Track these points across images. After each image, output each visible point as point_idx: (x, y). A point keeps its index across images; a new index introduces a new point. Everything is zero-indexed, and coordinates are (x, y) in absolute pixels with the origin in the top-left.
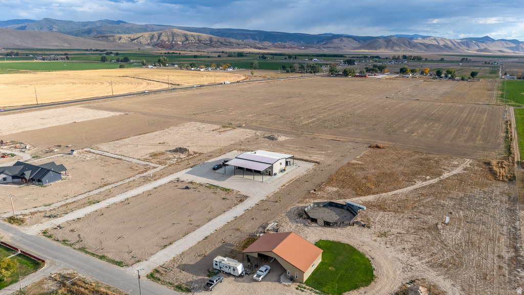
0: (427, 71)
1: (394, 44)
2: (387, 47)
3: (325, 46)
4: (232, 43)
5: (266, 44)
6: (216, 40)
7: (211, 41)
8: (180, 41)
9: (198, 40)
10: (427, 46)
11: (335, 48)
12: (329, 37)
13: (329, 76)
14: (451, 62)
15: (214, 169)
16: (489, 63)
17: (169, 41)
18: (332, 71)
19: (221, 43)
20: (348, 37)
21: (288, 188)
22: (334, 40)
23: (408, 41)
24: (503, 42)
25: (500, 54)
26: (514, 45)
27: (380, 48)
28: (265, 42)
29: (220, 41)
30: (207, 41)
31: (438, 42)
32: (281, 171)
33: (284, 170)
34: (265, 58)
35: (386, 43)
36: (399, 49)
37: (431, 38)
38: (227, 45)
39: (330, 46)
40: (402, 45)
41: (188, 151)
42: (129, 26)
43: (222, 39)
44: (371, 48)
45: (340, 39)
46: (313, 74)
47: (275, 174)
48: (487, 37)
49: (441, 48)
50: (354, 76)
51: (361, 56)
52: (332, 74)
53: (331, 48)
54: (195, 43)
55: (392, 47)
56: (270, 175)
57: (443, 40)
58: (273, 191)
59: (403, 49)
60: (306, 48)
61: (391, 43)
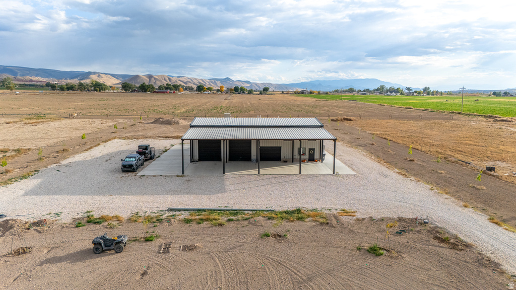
0: (223, 88)
10: (186, 83)
13: (122, 92)
15: (130, 168)
24: (240, 83)
31: (191, 80)
50: (154, 92)
52: (126, 90)
61: (153, 79)
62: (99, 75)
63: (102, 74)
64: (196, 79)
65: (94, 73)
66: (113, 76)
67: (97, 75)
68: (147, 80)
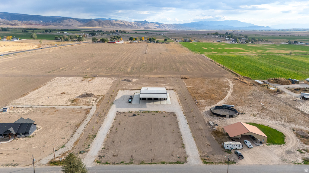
0: (143, 39)
1: (103, 24)
2: (99, 25)
3: (60, 24)
5: (16, 22)
10: (121, 25)
11: (66, 25)
12: (60, 19)
13: (93, 43)
14: (141, 34)
15: (130, 102)
16: (159, 34)
18: (94, 39)
20: (73, 19)
21: (183, 104)
22: (65, 20)
23: (109, 22)
24: (153, 24)
25: (154, 30)
26: (158, 25)
27: (95, 26)
28: (15, 21)
31: (124, 23)
34: (27, 32)
35: (98, 23)
36: (106, 27)
37: (120, 21)
39: (63, 24)
40: (107, 24)
41: (94, 95)
44: (90, 26)
45: (68, 20)
46: (81, 42)
47: (167, 99)
48: (145, 21)
49: (127, 26)
51: (91, 30)
52: (94, 41)
53: (64, 25)
55: (102, 25)
56: (164, 100)
57: (126, 22)
59: (108, 27)
60: (47, 25)
61: (101, 23)
62: (70, 20)
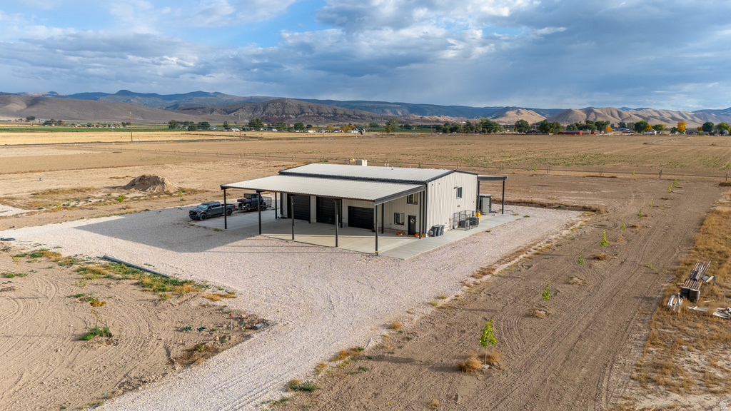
3: (496, 120)
4: (363, 116)
5: (412, 117)
6: (341, 112)
7: (335, 114)
8: (293, 114)
9: (317, 113)
12: (500, 110)
15: (194, 216)
17: (277, 113)
18: (520, 126)
19: (349, 116)
21: (510, 283)
22: (508, 112)
29: (348, 113)
30: (330, 114)
31: (660, 114)
32: (461, 224)
33: (474, 222)
37: (650, 110)
38: (357, 119)
39: (502, 120)
41: (163, 183)
42: (228, 99)
43: (350, 112)
47: (436, 231)
50: (559, 133)
52: (520, 131)
54: (313, 116)
56: (411, 233)
58: (428, 293)
61: (593, 114)
62: (519, 111)
63: (522, 109)
64: (667, 112)
65: (513, 109)
66: (538, 111)
67: (516, 111)
68: (582, 116)
